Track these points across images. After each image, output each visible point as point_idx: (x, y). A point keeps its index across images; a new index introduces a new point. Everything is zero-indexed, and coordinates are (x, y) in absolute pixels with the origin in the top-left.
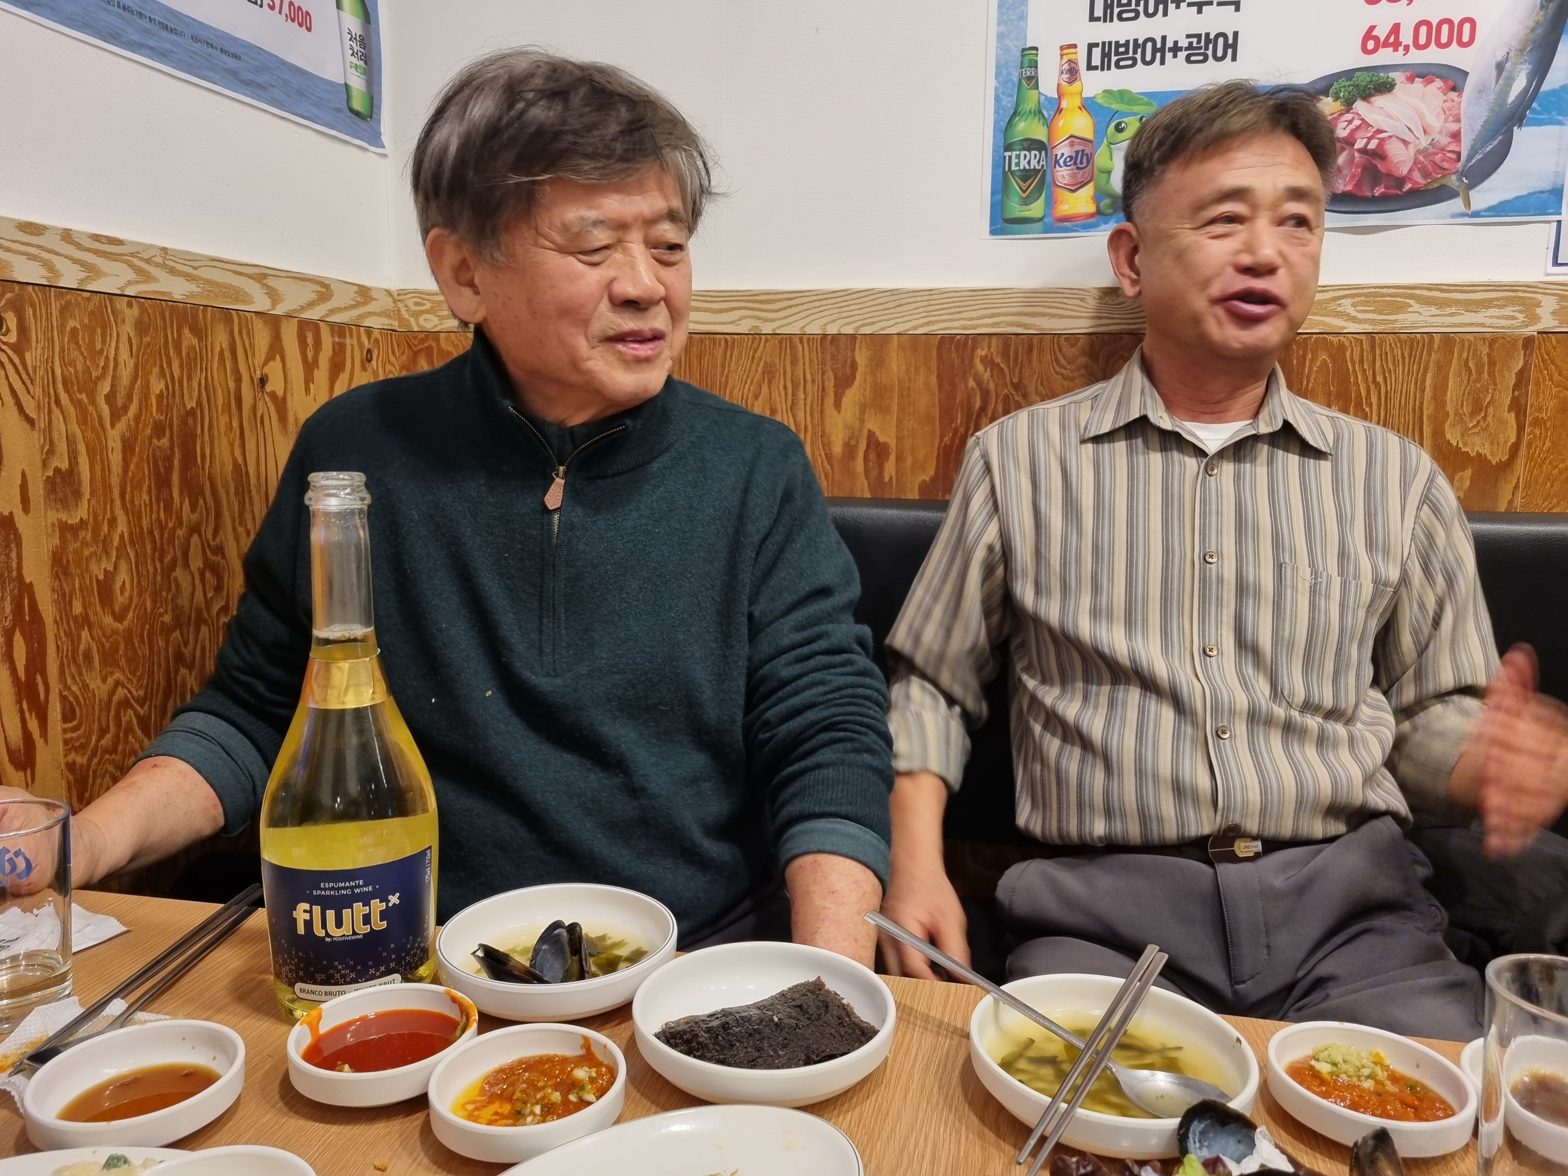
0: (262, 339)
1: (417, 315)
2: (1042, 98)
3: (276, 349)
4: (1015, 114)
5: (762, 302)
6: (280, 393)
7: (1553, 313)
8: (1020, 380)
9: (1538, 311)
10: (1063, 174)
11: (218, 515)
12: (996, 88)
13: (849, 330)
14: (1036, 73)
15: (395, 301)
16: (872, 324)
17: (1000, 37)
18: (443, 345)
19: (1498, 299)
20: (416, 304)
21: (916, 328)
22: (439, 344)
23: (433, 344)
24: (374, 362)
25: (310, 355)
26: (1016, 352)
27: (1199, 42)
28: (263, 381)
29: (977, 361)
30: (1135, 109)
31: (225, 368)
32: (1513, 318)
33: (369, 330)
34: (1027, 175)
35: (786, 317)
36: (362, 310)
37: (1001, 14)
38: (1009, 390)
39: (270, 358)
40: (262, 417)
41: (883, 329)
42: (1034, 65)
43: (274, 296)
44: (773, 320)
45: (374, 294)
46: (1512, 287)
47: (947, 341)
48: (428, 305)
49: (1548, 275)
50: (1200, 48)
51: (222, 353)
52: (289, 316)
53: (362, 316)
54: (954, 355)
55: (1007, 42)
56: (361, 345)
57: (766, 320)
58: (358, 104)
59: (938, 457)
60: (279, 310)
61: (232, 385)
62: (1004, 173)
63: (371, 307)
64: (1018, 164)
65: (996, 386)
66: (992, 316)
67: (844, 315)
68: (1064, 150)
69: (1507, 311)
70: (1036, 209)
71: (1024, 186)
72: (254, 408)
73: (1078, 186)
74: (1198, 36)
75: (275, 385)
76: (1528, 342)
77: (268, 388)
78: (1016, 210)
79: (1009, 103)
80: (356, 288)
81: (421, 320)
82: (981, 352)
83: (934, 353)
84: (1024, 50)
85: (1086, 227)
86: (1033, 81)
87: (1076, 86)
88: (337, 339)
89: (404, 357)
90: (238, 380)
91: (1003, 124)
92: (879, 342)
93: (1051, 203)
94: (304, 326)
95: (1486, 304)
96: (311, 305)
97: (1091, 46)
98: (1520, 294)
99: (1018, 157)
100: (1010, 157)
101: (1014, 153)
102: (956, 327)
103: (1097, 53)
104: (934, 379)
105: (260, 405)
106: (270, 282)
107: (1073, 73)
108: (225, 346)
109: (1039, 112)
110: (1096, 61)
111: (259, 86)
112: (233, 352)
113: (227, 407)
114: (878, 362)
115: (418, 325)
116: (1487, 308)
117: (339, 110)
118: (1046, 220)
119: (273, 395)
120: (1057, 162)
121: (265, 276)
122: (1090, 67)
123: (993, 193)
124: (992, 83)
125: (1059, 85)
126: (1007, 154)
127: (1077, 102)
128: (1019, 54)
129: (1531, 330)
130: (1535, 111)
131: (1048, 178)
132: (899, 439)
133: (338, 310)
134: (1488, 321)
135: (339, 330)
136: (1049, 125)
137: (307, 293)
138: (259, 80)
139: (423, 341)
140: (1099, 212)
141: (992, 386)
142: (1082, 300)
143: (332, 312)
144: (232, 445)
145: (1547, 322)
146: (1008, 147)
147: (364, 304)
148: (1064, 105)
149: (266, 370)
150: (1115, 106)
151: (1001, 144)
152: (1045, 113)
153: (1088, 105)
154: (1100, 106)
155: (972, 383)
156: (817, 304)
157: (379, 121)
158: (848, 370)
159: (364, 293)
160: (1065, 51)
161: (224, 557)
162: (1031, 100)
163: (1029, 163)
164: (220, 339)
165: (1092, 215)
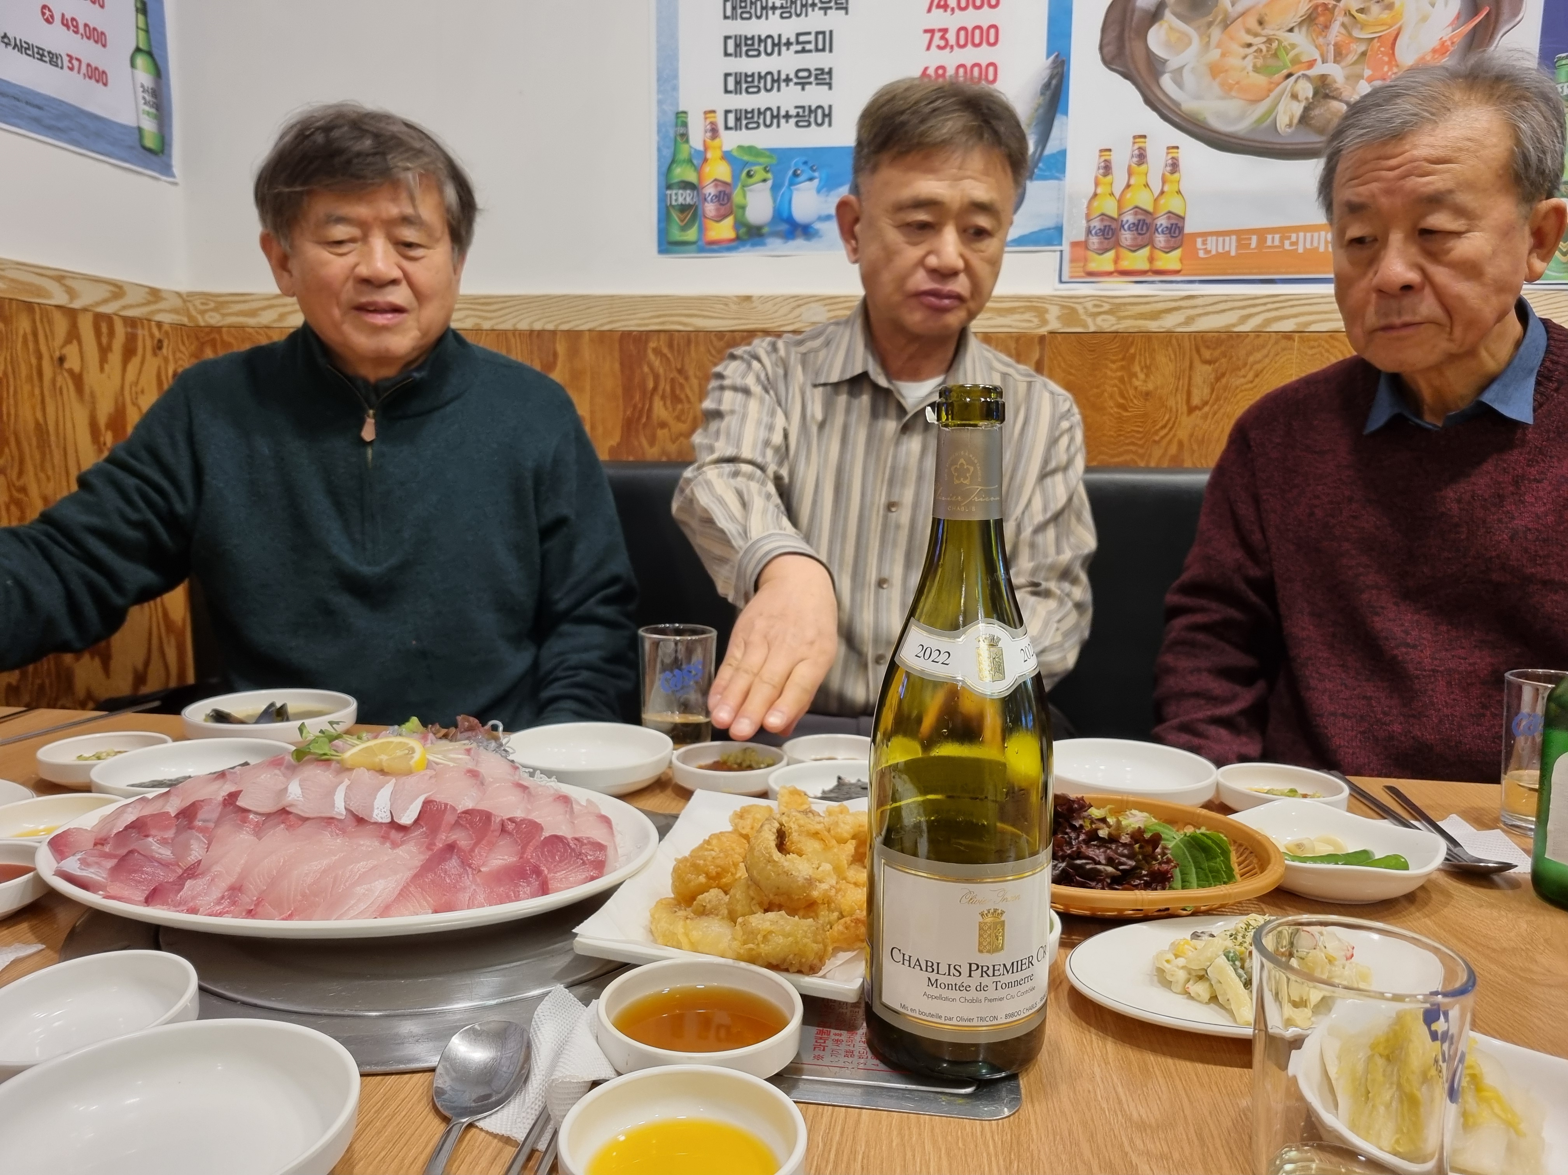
0: (61, 326)
1: (203, 313)
2: (693, 151)
3: (73, 335)
4: (673, 161)
5: (483, 304)
6: (77, 369)
7: (1058, 318)
8: (683, 365)
9: (1047, 316)
10: (710, 208)
11: (22, 462)
12: (658, 142)
13: (550, 327)
14: (687, 131)
15: (184, 301)
16: (569, 322)
17: (660, 102)
18: (225, 337)
19: (1019, 307)
20: (203, 304)
21: (602, 325)
22: (221, 337)
23: (217, 337)
24: (164, 351)
25: (104, 340)
26: (678, 345)
27: (804, 112)
28: (62, 360)
29: (650, 352)
30: (762, 160)
31: (28, 349)
32: (1030, 321)
33: (159, 325)
34: (684, 209)
35: (501, 316)
36: (153, 307)
37: (659, 86)
38: (674, 374)
39: (68, 341)
40: (61, 389)
41: (578, 326)
42: (685, 125)
43: (72, 293)
44: (491, 319)
45: (164, 295)
46: (1028, 299)
47: (626, 336)
48: (212, 305)
49: (1056, 290)
50: (804, 116)
51: (25, 336)
52: (85, 310)
53: (154, 312)
54: (632, 347)
55: (665, 107)
56: (152, 336)
57: (486, 318)
58: (150, 142)
59: (622, 427)
60: (76, 305)
61: (34, 361)
62: (667, 207)
63: (162, 305)
64: (676, 200)
65: (665, 371)
66: (659, 316)
67: (547, 315)
68: (710, 190)
69: (1027, 316)
70: (691, 234)
71: (682, 216)
72: (54, 381)
73: (720, 218)
74: (803, 107)
75: (73, 363)
76: (1042, 338)
77: (67, 365)
78: (677, 235)
79: (668, 153)
80: (147, 290)
81: (207, 316)
82: (652, 344)
83: (617, 346)
84: (677, 113)
85: (729, 249)
86: (685, 137)
87: (717, 142)
88: (129, 330)
89: (193, 347)
90: (40, 357)
91: (664, 169)
92: (573, 336)
93: (702, 230)
94: (99, 318)
95: (1011, 311)
96: (105, 301)
97: (727, 112)
98: (1034, 304)
99: (676, 194)
100: (671, 195)
101: (674, 192)
102: (632, 324)
103: (731, 118)
104: (617, 366)
105: (59, 379)
106: (69, 282)
107: (714, 132)
108: (28, 330)
109: (690, 161)
110: (731, 122)
111: (59, 129)
112: (35, 334)
113: (30, 378)
114: (574, 352)
115: (205, 321)
116: (1012, 313)
117: (132, 148)
118: (700, 243)
119: (71, 372)
120: (705, 199)
121: (63, 277)
122: (727, 128)
123: (659, 221)
124: (655, 138)
125: (705, 141)
126: (669, 192)
127: (719, 154)
128: (673, 117)
129: (1043, 331)
130: (1041, 169)
131: (700, 212)
132: (592, 412)
133: (131, 306)
134: (1014, 324)
135: (132, 322)
136: (699, 170)
137: (103, 292)
138: (60, 125)
139: (208, 334)
140: (738, 238)
141: (661, 371)
142: (726, 305)
143: (124, 308)
144: (33, 408)
145: (1054, 325)
146: (669, 187)
147: (155, 302)
148: (709, 155)
149: (65, 351)
150: (746, 158)
151: (664, 184)
152: (695, 162)
153: (727, 156)
154: (735, 158)
155: (646, 369)
156: (525, 306)
157: (170, 156)
158: (551, 359)
159: (155, 294)
160: (709, 115)
161: (26, 494)
162: (684, 152)
163: (685, 199)
164: (24, 325)
165: (732, 240)
